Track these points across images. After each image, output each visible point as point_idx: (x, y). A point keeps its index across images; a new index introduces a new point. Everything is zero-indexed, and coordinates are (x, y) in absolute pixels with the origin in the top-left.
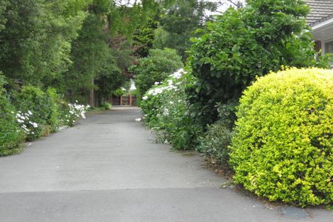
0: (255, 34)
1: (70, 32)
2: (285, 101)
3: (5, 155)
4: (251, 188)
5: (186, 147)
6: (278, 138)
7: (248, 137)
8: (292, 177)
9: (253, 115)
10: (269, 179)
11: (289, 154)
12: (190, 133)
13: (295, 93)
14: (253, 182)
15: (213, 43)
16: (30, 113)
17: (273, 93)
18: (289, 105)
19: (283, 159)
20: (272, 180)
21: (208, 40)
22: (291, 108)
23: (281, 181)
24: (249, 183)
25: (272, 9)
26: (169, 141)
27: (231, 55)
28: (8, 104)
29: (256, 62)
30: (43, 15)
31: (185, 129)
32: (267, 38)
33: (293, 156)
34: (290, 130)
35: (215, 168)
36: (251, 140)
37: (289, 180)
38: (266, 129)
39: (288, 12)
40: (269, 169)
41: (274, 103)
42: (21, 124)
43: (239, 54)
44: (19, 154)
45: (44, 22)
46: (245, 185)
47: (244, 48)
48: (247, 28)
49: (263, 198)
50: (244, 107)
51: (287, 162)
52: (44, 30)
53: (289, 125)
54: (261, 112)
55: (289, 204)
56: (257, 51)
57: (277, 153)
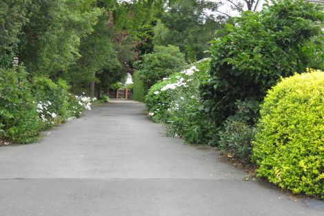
0: (276, 38)
1: (85, 27)
2: (312, 101)
3: (26, 143)
4: (275, 181)
5: (198, 141)
6: (304, 135)
7: (273, 133)
8: (316, 172)
9: (280, 113)
10: (294, 173)
11: (314, 150)
12: (202, 128)
13: (321, 94)
14: (278, 175)
15: (235, 44)
16: (50, 103)
17: (301, 93)
18: (315, 105)
19: (308, 155)
20: (297, 174)
21: (229, 41)
22: (318, 108)
23: (305, 175)
24: (274, 176)
25: (291, 14)
26: (179, 135)
27: (252, 56)
28: (29, 94)
29: (276, 63)
30: (62, 10)
31: (197, 124)
32: (286, 41)
33: (318, 153)
34: (316, 128)
35: (233, 162)
36: (277, 136)
37: (313, 174)
38: (293, 127)
39: (307, 17)
40: (294, 164)
41: (301, 103)
42: (40, 114)
43: (260, 56)
44: (39, 142)
45: (62, 16)
46: (269, 178)
47: (265, 50)
48: (267, 31)
49: (287, 191)
50: (270, 106)
51: (312, 158)
52: (61, 24)
53: (315, 124)
54: (288, 111)
55: (311, 197)
56: (277, 53)
57: (303, 149)
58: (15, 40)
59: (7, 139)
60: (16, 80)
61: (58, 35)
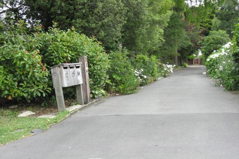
1: (163, 23)
3: (128, 94)
5: (233, 88)
12: (235, 80)
16: (142, 70)
26: (223, 85)
28: (130, 65)
30: (147, 14)
31: (233, 78)
42: (137, 77)
44: (136, 93)
45: (148, 18)
52: (148, 23)
58: (119, 34)
59: (118, 92)
60: (121, 57)
61: (147, 29)
